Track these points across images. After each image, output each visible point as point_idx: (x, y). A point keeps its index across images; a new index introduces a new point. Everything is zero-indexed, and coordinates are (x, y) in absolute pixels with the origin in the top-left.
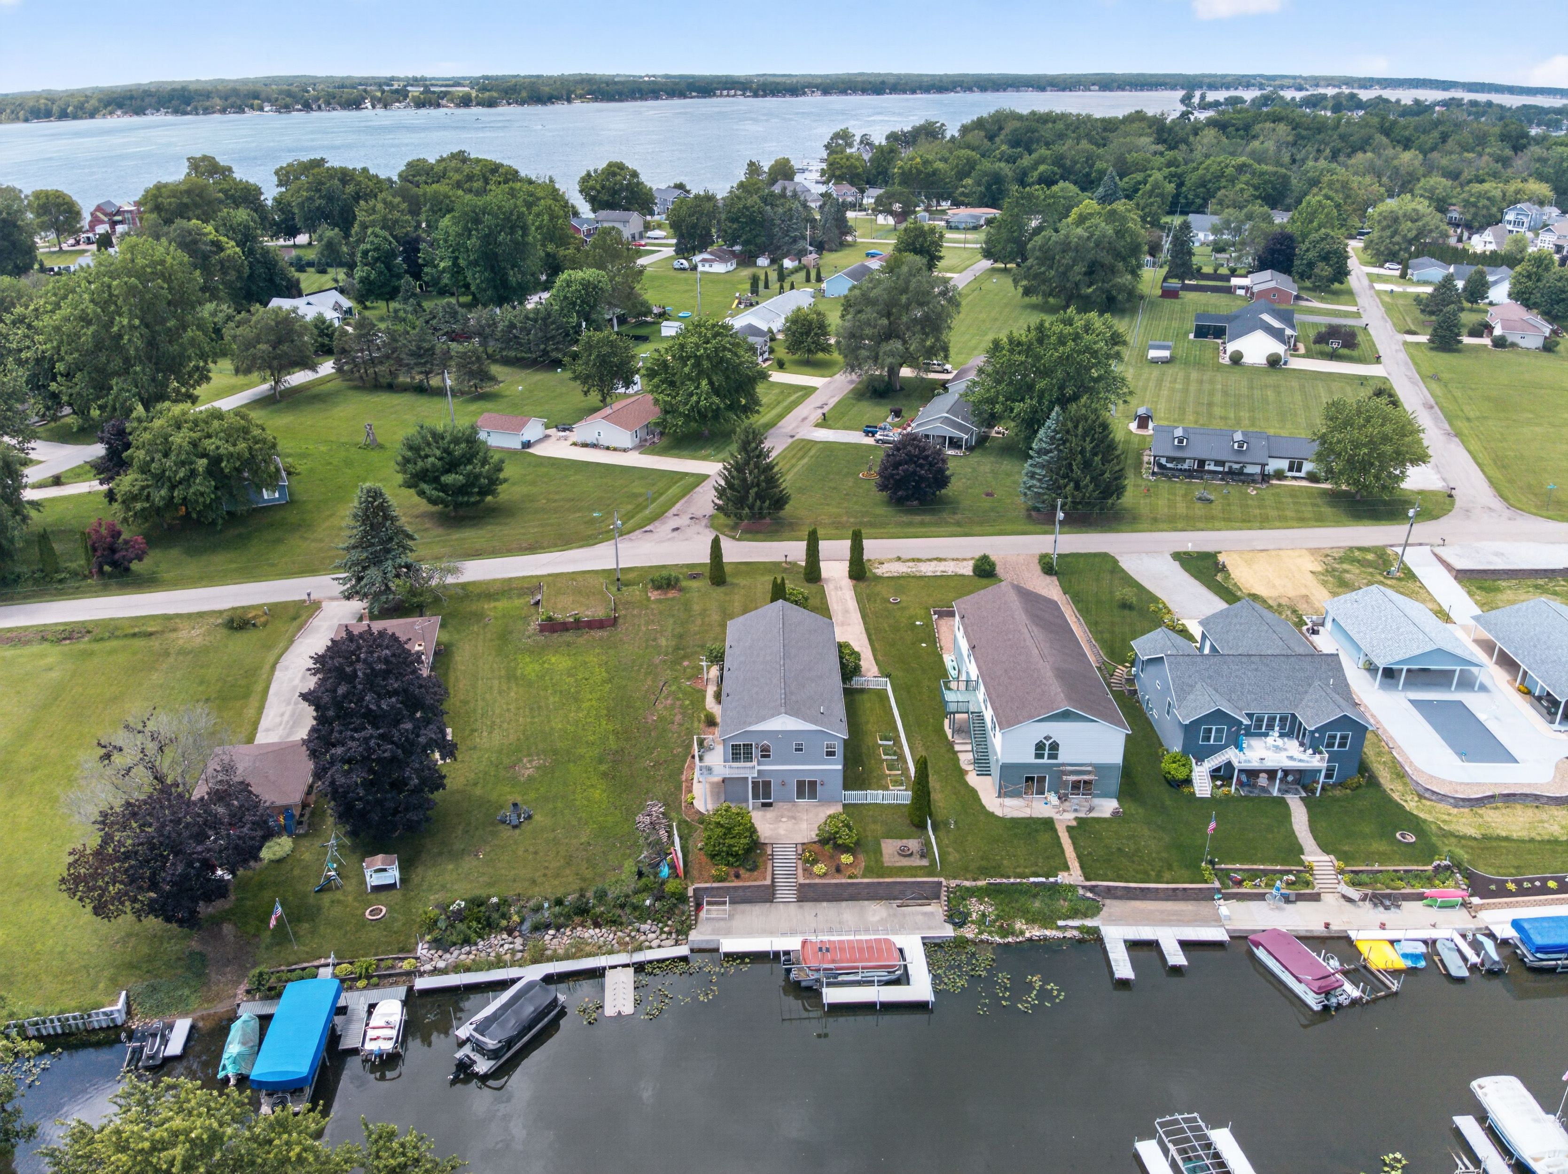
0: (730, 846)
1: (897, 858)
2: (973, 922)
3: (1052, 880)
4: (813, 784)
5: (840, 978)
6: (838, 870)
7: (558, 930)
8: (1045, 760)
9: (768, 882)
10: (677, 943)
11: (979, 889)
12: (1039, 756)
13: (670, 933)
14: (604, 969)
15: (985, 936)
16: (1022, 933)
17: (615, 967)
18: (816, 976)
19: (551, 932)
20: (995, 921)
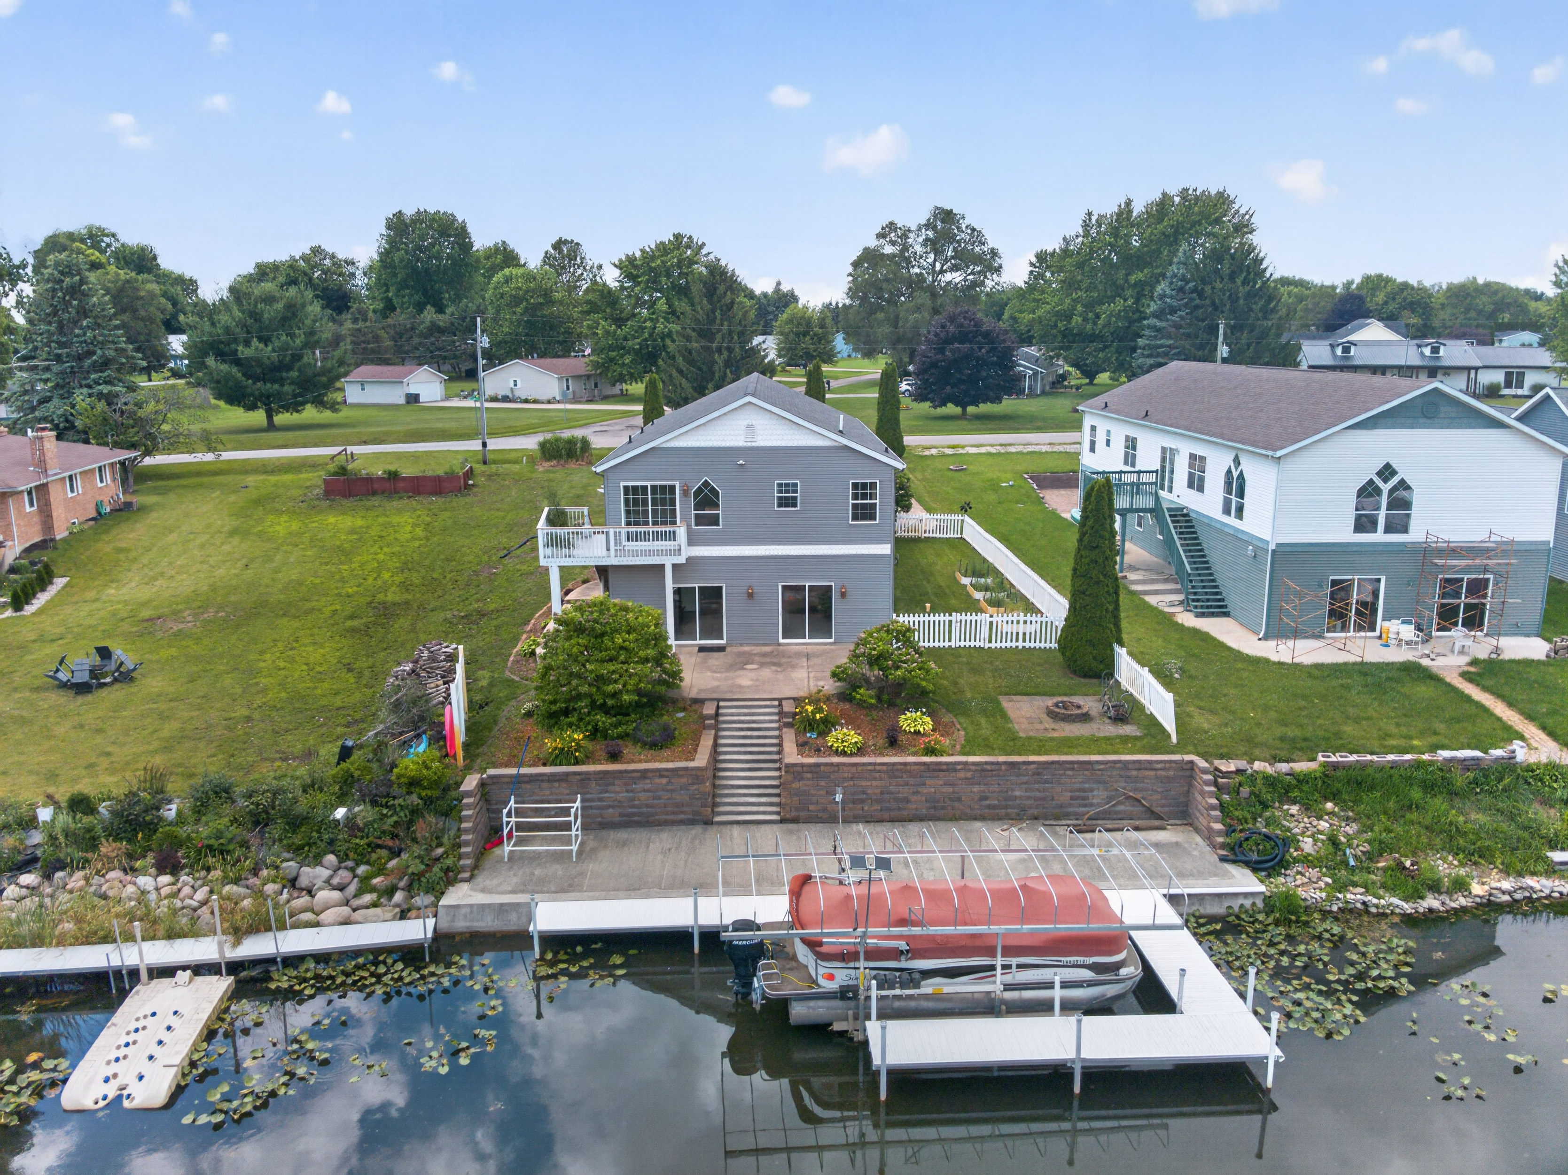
0: (601, 679)
1: (1049, 723)
2: (1307, 861)
3: (1498, 753)
4: (823, 595)
5: (929, 987)
6: (893, 742)
7: (48, 876)
8: (1379, 536)
9: (701, 760)
10: (403, 915)
11: (1301, 780)
12: (1364, 524)
13: (390, 891)
14: (134, 974)
15: (1355, 896)
16: (1460, 886)
17: (167, 972)
18: (842, 976)
19: (27, 879)
20: (1371, 857)
